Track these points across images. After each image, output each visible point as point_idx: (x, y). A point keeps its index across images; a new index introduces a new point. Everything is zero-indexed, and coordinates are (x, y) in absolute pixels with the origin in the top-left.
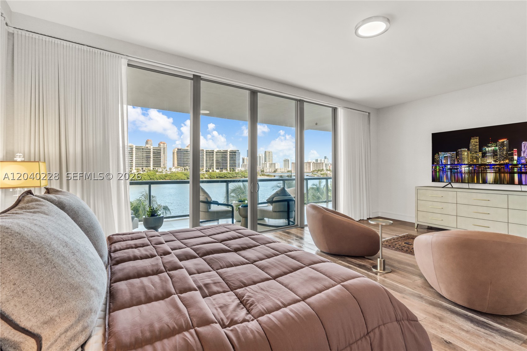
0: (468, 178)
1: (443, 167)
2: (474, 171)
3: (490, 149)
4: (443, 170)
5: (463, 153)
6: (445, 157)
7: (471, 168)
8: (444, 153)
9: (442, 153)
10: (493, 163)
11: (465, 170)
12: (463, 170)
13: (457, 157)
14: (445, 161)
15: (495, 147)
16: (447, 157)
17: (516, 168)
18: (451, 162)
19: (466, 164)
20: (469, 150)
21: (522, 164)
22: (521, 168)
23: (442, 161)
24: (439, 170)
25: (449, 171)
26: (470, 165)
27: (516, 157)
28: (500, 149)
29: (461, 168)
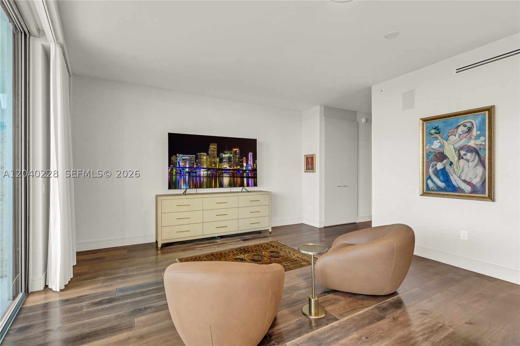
0: (207, 182)
1: (180, 170)
2: (213, 175)
3: (226, 156)
4: (180, 174)
5: (202, 157)
6: (183, 159)
7: (209, 172)
8: (182, 155)
9: (180, 155)
10: (228, 168)
11: (203, 174)
12: (202, 174)
13: (196, 161)
14: (183, 164)
15: (230, 154)
16: (186, 159)
17: (245, 173)
18: (189, 165)
19: (205, 168)
20: (208, 154)
21: (249, 170)
22: (248, 173)
23: (180, 163)
24: (176, 173)
25: (187, 174)
26: (208, 169)
27: (245, 164)
28: (234, 157)
29: (200, 172)
